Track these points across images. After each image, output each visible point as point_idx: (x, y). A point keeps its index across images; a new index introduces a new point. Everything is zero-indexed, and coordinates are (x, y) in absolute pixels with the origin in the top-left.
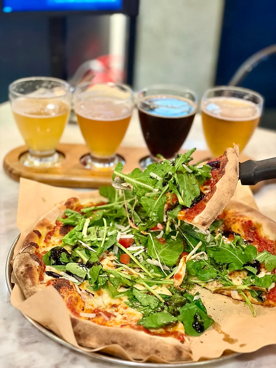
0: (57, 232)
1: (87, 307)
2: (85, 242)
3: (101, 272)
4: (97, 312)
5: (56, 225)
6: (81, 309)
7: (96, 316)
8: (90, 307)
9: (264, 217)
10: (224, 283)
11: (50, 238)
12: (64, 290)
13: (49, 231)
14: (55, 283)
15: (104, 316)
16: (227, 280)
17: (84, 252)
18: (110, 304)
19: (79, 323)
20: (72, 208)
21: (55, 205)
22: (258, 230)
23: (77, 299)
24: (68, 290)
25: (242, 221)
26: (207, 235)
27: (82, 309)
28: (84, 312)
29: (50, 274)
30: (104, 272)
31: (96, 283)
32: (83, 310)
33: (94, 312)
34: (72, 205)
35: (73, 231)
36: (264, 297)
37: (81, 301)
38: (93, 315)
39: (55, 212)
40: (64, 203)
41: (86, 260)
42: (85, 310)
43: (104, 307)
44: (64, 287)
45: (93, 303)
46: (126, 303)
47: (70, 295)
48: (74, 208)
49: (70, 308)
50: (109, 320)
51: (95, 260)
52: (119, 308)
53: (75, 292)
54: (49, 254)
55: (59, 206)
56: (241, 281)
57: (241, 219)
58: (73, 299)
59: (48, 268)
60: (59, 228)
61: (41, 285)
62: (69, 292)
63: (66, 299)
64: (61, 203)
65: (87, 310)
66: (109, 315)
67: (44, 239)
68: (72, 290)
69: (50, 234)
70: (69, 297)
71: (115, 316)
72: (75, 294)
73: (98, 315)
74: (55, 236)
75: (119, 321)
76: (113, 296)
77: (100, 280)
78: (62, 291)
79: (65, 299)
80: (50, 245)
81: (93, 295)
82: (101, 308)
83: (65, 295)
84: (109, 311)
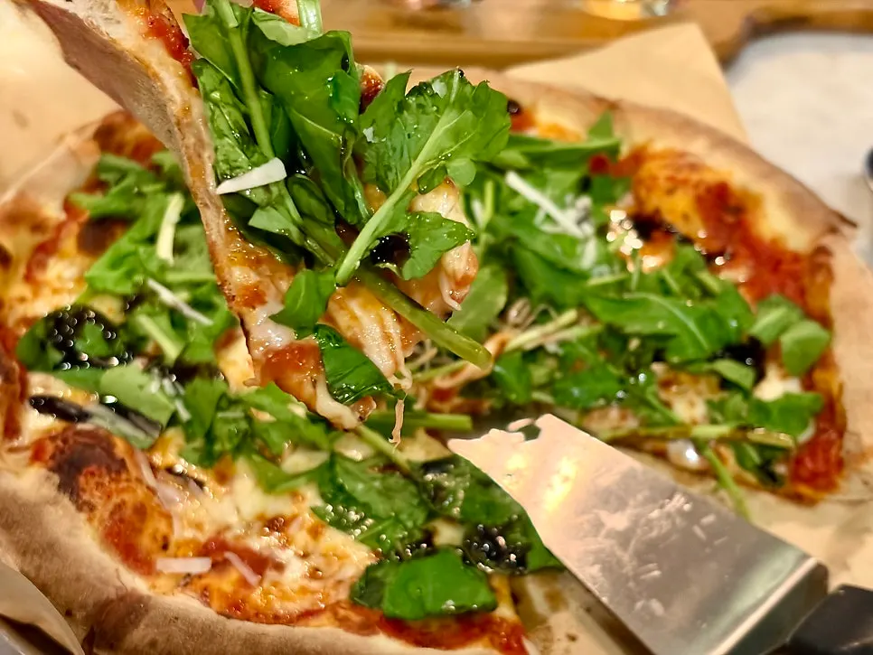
0: (69, 243)
1: (181, 533)
2: (169, 286)
3: (224, 404)
4: (216, 550)
5: (62, 216)
6: (155, 547)
7: (214, 565)
8: (189, 534)
9: (772, 172)
10: (644, 412)
11: (42, 265)
12: (92, 482)
13: (39, 239)
14: (62, 452)
15: (240, 569)
16: (655, 402)
17: (164, 321)
18: (261, 517)
19: (152, 613)
20: (119, 150)
21: (61, 138)
22: (749, 217)
23: (141, 511)
24: (106, 480)
25: (697, 186)
26: (586, 240)
27: (161, 543)
28: (169, 556)
29: (47, 405)
30: (235, 402)
31: (210, 437)
32: (165, 547)
33: (203, 551)
34: (118, 137)
35: (124, 242)
36: (781, 469)
37: (156, 515)
38: (200, 565)
39: (57, 166)
40: (91, 131)
41: (172, 351)
42: (172, 548)
43: (239, 531)
44: (93, 468)
45: (201, 515)
46: (314, 510)
47: (116, 500)
48: (129, 149)
49: (117, 546)
50: (260, 583)
51: (201, 355)
52: (293, 529)
53: (133, 485)
54: (40, 331)
55: (72, 141)
56: (700, 410)
57: (695, 177)
58: (128, 512)
59: (40, 383)
60: (74, 229)
61: (14, 457)
62: (113, 486)
63: (101, 516)
64: (80, 130)
65: (179, 546)
66: (260, 564)
67: (22, 270)
68: (124, 476)
69: (45, 250)
70: (110, 507)
71: (279, 567)
72: (134, 491)
73: (219, 566)
74: (63, 256)
75: (296, 587)
76: (270, 486)
77: (222, 430)
78: (87, 483)
79: (98, 513)
80: (46, 291)
81: (200, 484)
82: (229, 536)
83: (96, 497)
84: (258, 544)
